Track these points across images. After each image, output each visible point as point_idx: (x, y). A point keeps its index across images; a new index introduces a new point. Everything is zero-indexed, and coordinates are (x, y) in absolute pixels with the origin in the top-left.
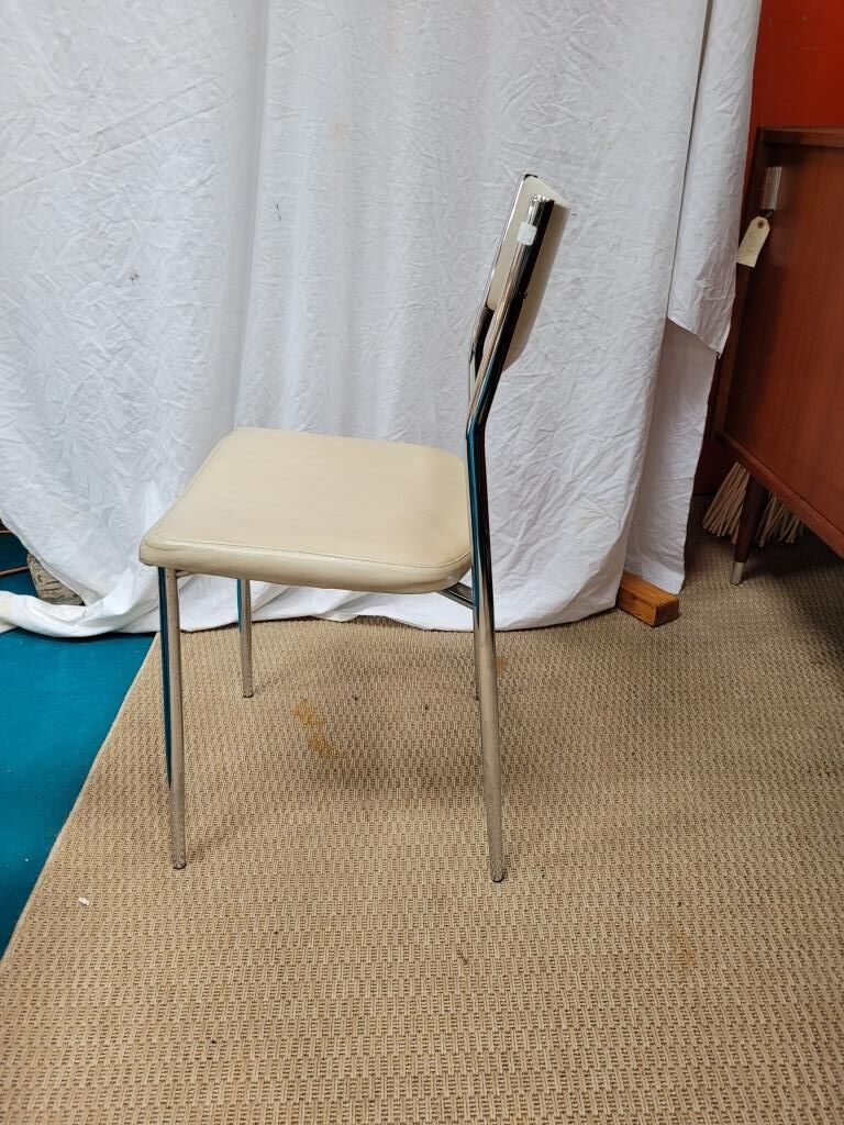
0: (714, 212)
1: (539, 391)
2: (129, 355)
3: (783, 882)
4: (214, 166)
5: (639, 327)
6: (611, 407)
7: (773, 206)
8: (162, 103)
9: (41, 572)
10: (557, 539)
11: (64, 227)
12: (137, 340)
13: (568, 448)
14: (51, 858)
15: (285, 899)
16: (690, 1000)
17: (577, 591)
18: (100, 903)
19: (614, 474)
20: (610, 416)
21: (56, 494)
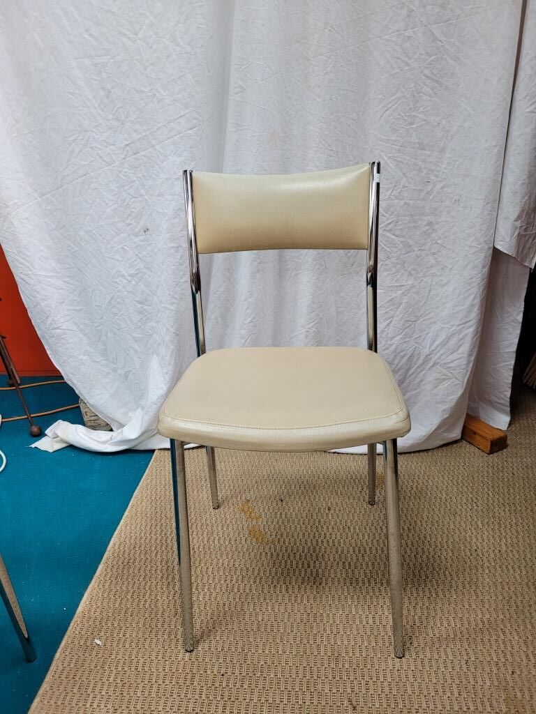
0: (525, 177)
1: (405, 295)
2: (142, 277)
4: (195, 162)
5: (473, 253)
6: (454, 306)
8: (164, 126)
9: (87, 410)
10: (418, 393)
11: (104, 202)
12: (148, 268)
13: (426, 332)
14: (80, 609)
17: (433, 429)
18: (109, 644)
19: (457, 350)
20: (455, 311)
21: (98, 362)
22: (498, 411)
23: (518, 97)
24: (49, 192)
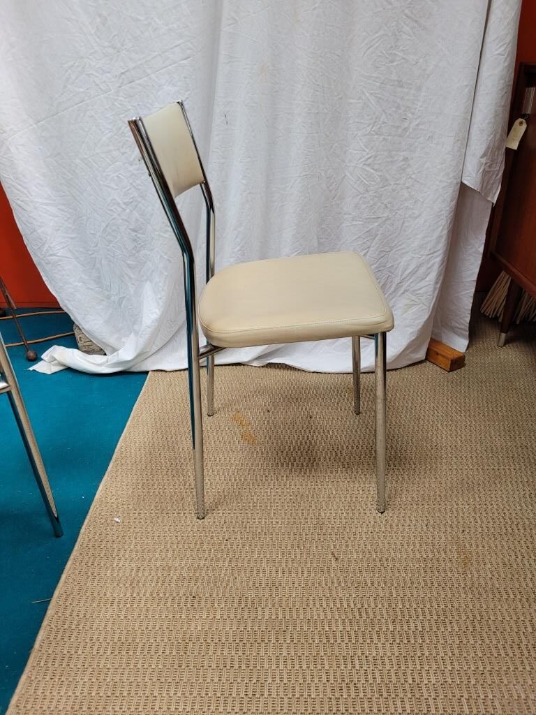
0: (492, 116)
1: (381, 227)
2: (136, 206)
3: (526, 520)
4: (189, 92)
5: (444, 187)
6: (424, 237)
7: (529, 112)
8: (159, 55)
9: (80, 336)
11: (101, 130)
12: (141, 197)
13: (398, 262)
14: (97, 496)
15: (231, 522)
16: (469, 583)
17: (403, 349)
18: (126, 521)
19: (426, 278)
20: (424, 242)
21: (92, 289)
22: (459, 335)
23: (488, 39)
24: (44, 119)
